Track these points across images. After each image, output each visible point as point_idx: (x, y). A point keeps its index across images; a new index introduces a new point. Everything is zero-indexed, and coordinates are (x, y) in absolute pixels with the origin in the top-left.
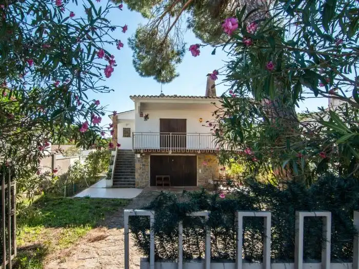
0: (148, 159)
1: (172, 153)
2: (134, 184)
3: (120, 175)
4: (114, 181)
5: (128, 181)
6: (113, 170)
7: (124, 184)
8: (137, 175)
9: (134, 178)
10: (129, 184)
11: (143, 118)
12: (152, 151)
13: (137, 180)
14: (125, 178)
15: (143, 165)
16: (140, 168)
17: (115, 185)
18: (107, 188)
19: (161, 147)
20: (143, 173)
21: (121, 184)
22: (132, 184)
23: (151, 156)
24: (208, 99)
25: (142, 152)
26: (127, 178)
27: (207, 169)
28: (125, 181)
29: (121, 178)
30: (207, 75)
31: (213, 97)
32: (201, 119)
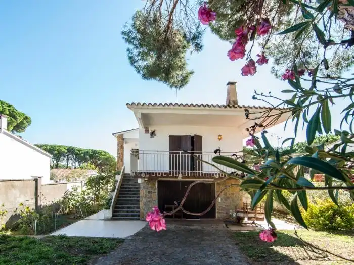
0: (154, 184)
1: (182, 177)
2: (139, 216)
3: (122, 204)
4: (114, 212)
5: (132, 212)
6: (114, 198)
7: (127, 216)
8: (141, 205)
9: (138, 208)
10: (132, 215)
11: (149, 135)
12: (162, 175)
13: (142, 211)
14: (129, 208)
15: (149, 192)
16: (146, 196)
17: (115, 217)
18: (106, 220)
19: (170, 169)
20: (149, 202)
21: (122, 216)
22: (135, 215)
23: (159, 182)
24: (228, 108)
25: (143, 175)
26: (131, 208)
27: (228, 198)
28: (128, 212)
29: (123, 208)
30: (228, 84)
31: (234, 106)
32: (220, 136)
